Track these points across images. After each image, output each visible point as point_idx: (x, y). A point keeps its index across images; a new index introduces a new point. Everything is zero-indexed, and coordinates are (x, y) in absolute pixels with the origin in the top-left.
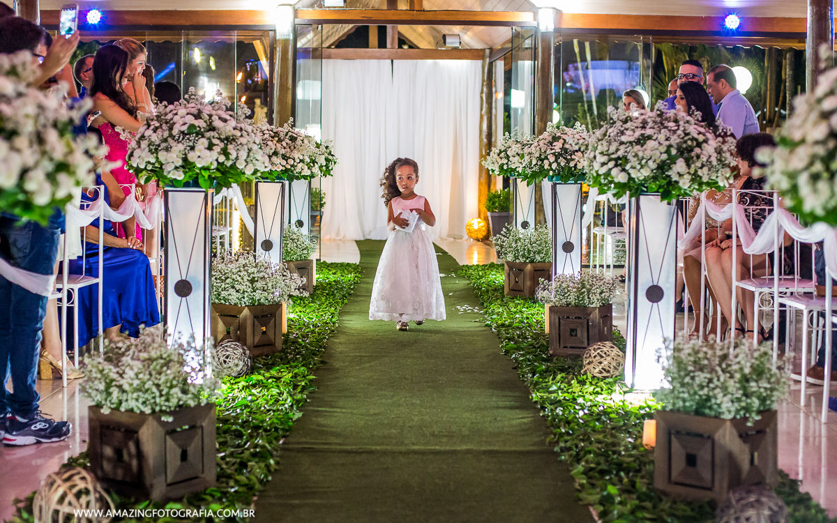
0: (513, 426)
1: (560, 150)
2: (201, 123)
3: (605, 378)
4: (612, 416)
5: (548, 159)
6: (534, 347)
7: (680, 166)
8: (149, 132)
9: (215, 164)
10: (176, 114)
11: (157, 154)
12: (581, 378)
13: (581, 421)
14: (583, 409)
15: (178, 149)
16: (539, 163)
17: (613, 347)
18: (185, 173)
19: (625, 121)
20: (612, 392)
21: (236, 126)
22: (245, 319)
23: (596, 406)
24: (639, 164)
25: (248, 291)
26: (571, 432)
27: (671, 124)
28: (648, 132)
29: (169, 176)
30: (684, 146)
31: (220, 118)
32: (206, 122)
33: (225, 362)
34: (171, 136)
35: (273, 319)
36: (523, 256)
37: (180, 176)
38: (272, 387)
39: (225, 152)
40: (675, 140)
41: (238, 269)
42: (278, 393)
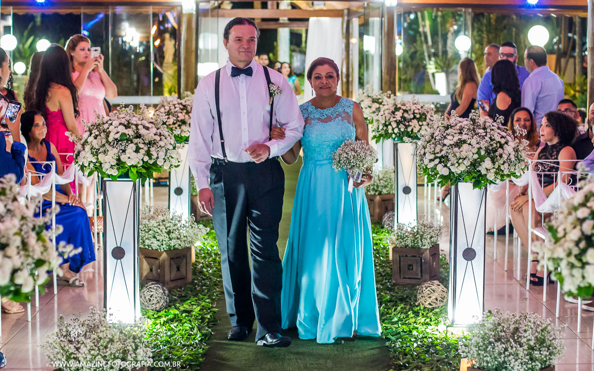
0: (365, 357)
1: (400, 119)
2: (130, 132)
3: (433, 309)
4: (438, 347)
5: (391, 125)
6: (381, 276)
7: (487, 163)
8: (91, 139)
9: (141, 162)
10: (111, 124)
11: (97, 155)
12: (416, 309)
13: (415, 353)
14: (416, 341)
15: (113, 152)
16: (385, 128)
17: (439, 285)
18: (118, 169)
19: (447, 128)
20: (438, 322)
21: (156, 133)
22: (164, 261)
23: (426, 337)
24: (457, 162)
25: (166, 240)
26: (407, 365)
27: (481, 131)
28: (464, 137)
29: (107, 173)
30: (490, 148)
31: (144, 127)
32: (134, 131)
33: (150, 300)
34: (107, 142)
35: (185, 260)
36: (373, 189)
37: (115, 172)
38: (186, 322)
39: (148, 154)
40: (484, 144)
41: (158, 224)
42: (190, 328)
